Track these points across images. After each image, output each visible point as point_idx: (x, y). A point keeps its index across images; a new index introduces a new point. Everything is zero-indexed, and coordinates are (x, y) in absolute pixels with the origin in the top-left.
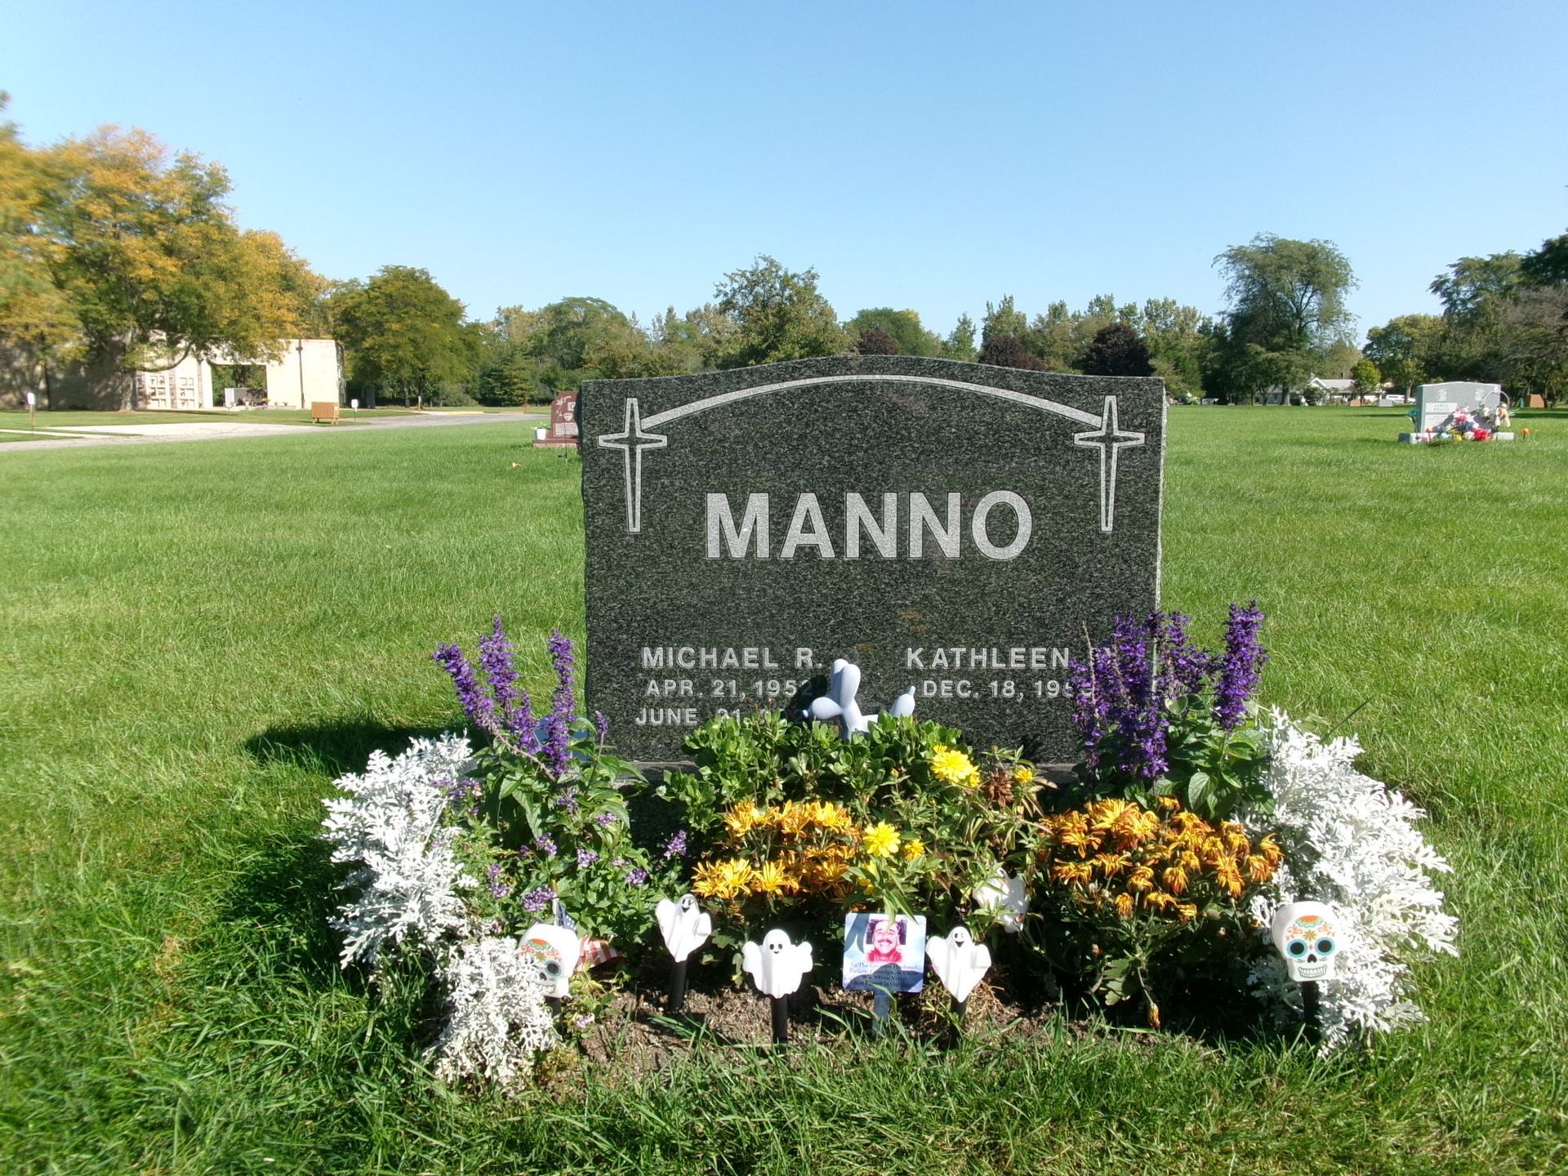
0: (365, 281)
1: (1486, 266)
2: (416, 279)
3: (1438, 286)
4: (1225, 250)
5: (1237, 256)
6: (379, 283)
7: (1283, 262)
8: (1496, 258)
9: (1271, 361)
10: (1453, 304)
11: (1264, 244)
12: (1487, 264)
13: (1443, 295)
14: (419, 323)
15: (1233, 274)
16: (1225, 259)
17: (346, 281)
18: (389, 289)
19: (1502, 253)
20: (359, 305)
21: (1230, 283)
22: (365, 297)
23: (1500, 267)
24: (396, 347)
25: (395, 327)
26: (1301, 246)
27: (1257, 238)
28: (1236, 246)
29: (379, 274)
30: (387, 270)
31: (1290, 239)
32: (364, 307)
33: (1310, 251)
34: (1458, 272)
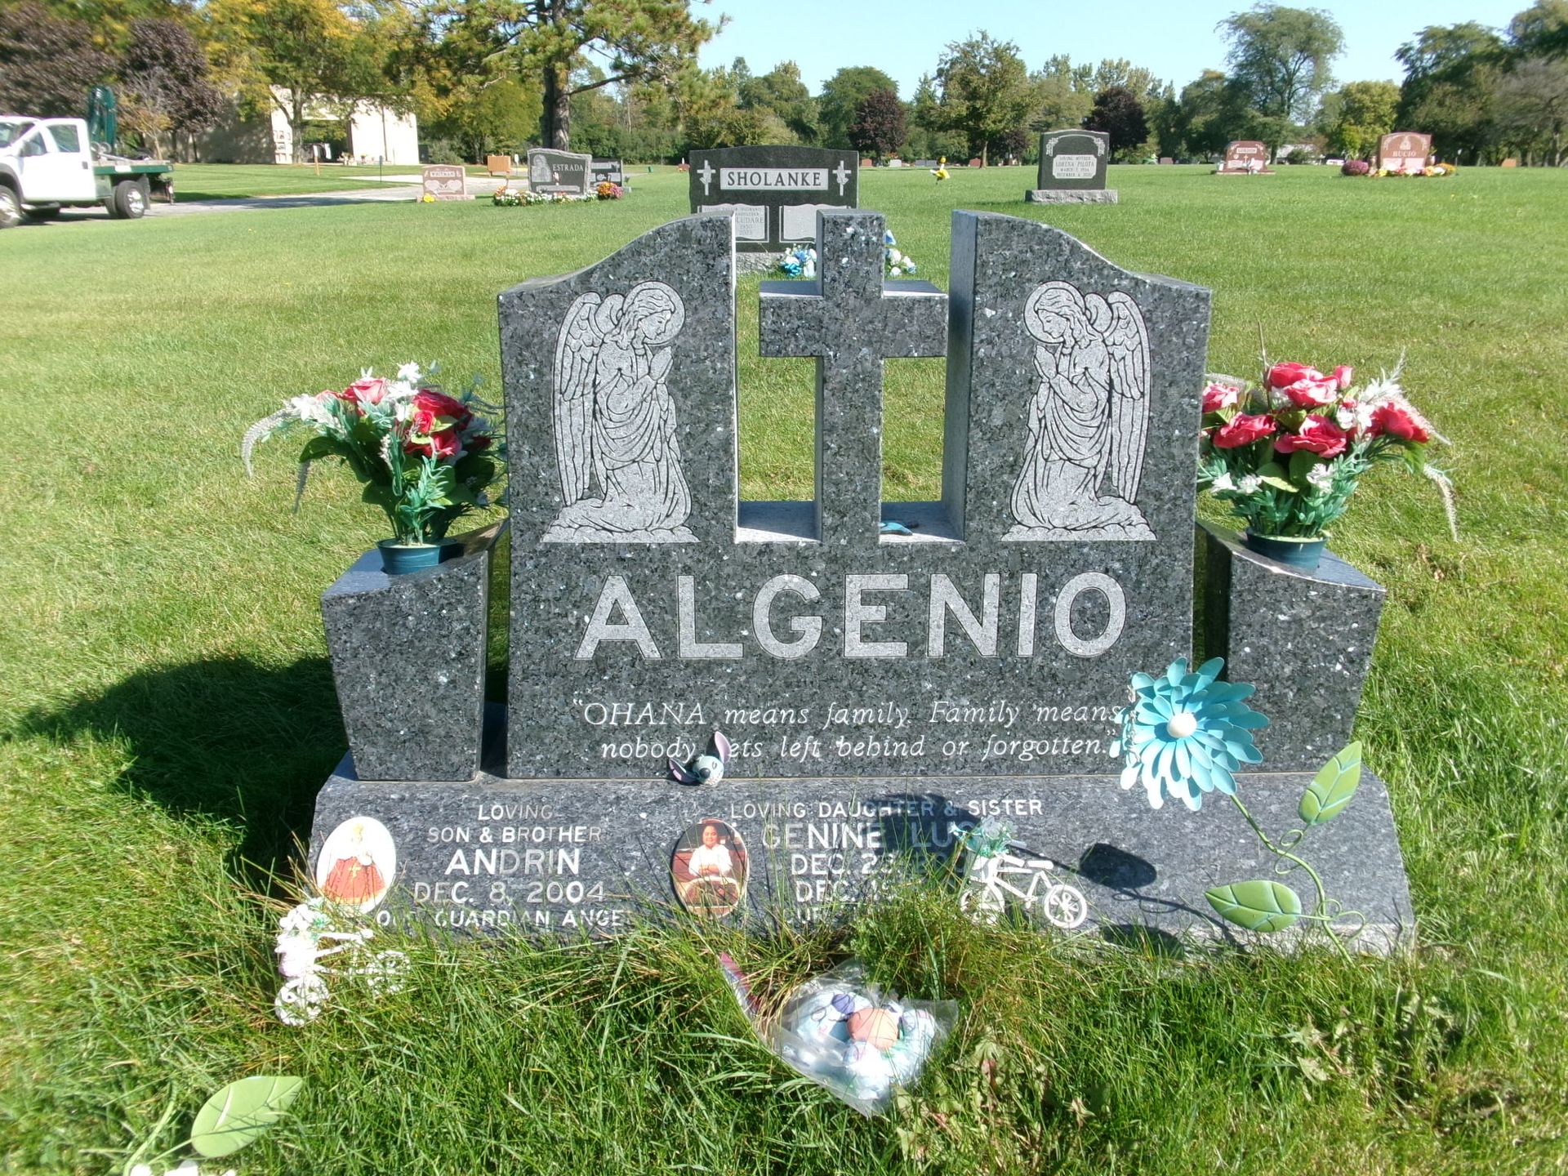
1: (1450, 35)
3: (1402, 54)
4: (1228, 16)
5: (1239, 23)
7: (1284, 29)
8: (1458, 27)
9: (1265, 125)
10: (1415, 71)
11: (1262, 11)
12: (1450, 33)
13: (1406, 62)
15: (1234, 39)
16: (1226, 26)
19: (1464, 23)
21: (1231, 48)
23: (1461, 37)
26: (1301, 14)
27: (1257, 5)
28: (1239, 13)
31: (1288, 6)
33: (1307, 19)
34: (1423, 41)
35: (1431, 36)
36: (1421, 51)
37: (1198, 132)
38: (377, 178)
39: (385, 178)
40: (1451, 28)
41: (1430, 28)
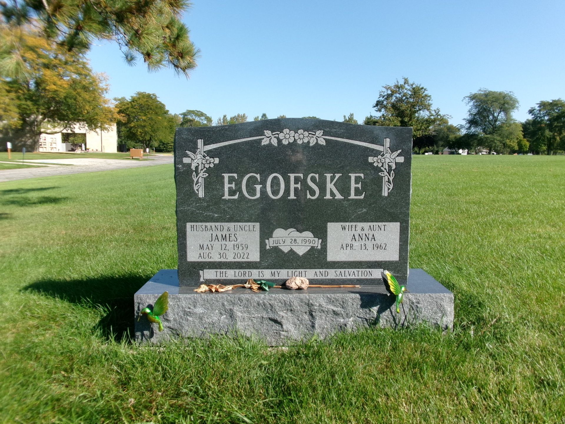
0: (128, 98)
1: (551, 104)
2: (151, 98)
3: (531, 112)
4: (469, 95)
5: (473, 98)
6: (136, 99)
7: (494, 99)
10: (537, 118)
11: (482, 93)
13: (533, 114)
14: (154, 117)
15: (471, 103)
16: (467, 99)
17: (120, 98)
18: (140, 102)
20: (128, 108)
22: (130, 105)
23: (556, 105)
24: (145, 126)
25: (144, 118)
26: (500, 94)
27: (480, 90)
28: (473, 93)
29: (135, 95)
30: (139, 94)
31: (493, 90)
32: (130, 109)
33: (503, 95)
34: (540, 107)
35: (543, 105)
36: (540, 111)
37: (452, 141)
38: (22, 161)
39: (24, 161)
40: (551, 101)
41: (542, 101)
